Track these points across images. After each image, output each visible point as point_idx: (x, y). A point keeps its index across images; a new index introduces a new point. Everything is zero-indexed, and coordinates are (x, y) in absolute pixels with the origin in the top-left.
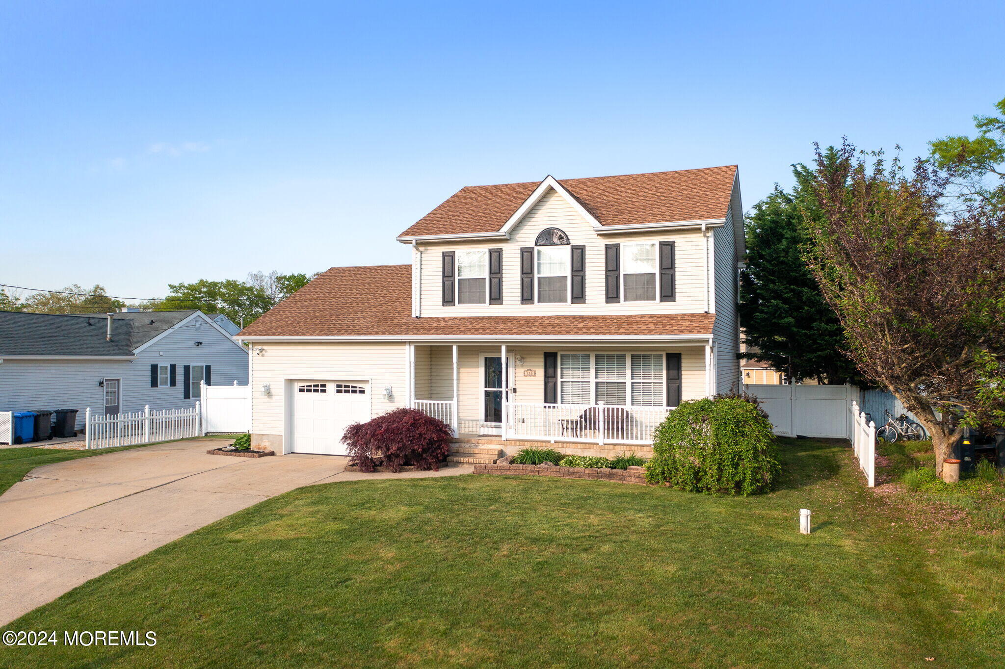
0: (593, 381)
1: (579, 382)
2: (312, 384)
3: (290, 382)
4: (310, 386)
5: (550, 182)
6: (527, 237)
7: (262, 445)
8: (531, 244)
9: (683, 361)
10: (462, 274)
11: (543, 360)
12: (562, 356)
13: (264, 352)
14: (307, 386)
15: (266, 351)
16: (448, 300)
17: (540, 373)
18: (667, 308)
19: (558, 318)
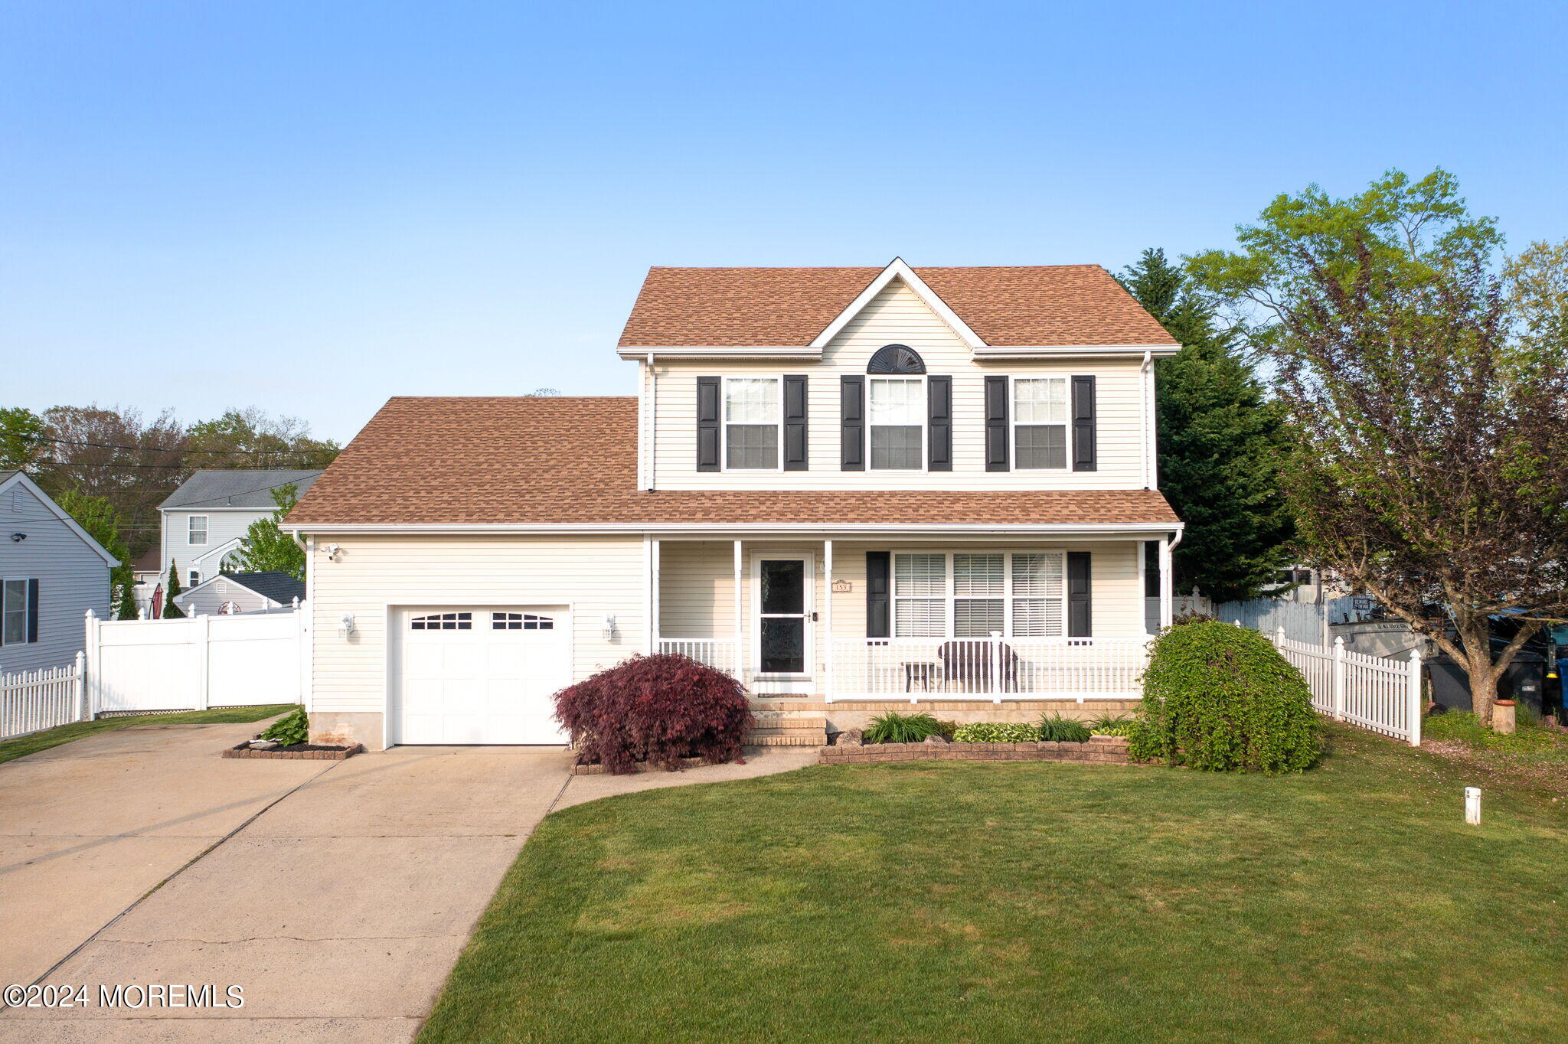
0: (950, 598)
1: (926, 600)
2: (441, 613)
3: (395, 609)
4: (438, 617)
5: (898, 268)
6: (854, 358)
7: (336, 733)
8: (860, 369)
9: (1093, 564)
10: (732, 416)
11: (865, 565)
12: (897, 556)
13: (340, 554)
14: (429, 618)
15: (345, 553)
16: (708, 462)
17: (860, 586)
18: (1084, 481)
19: (910, 494)
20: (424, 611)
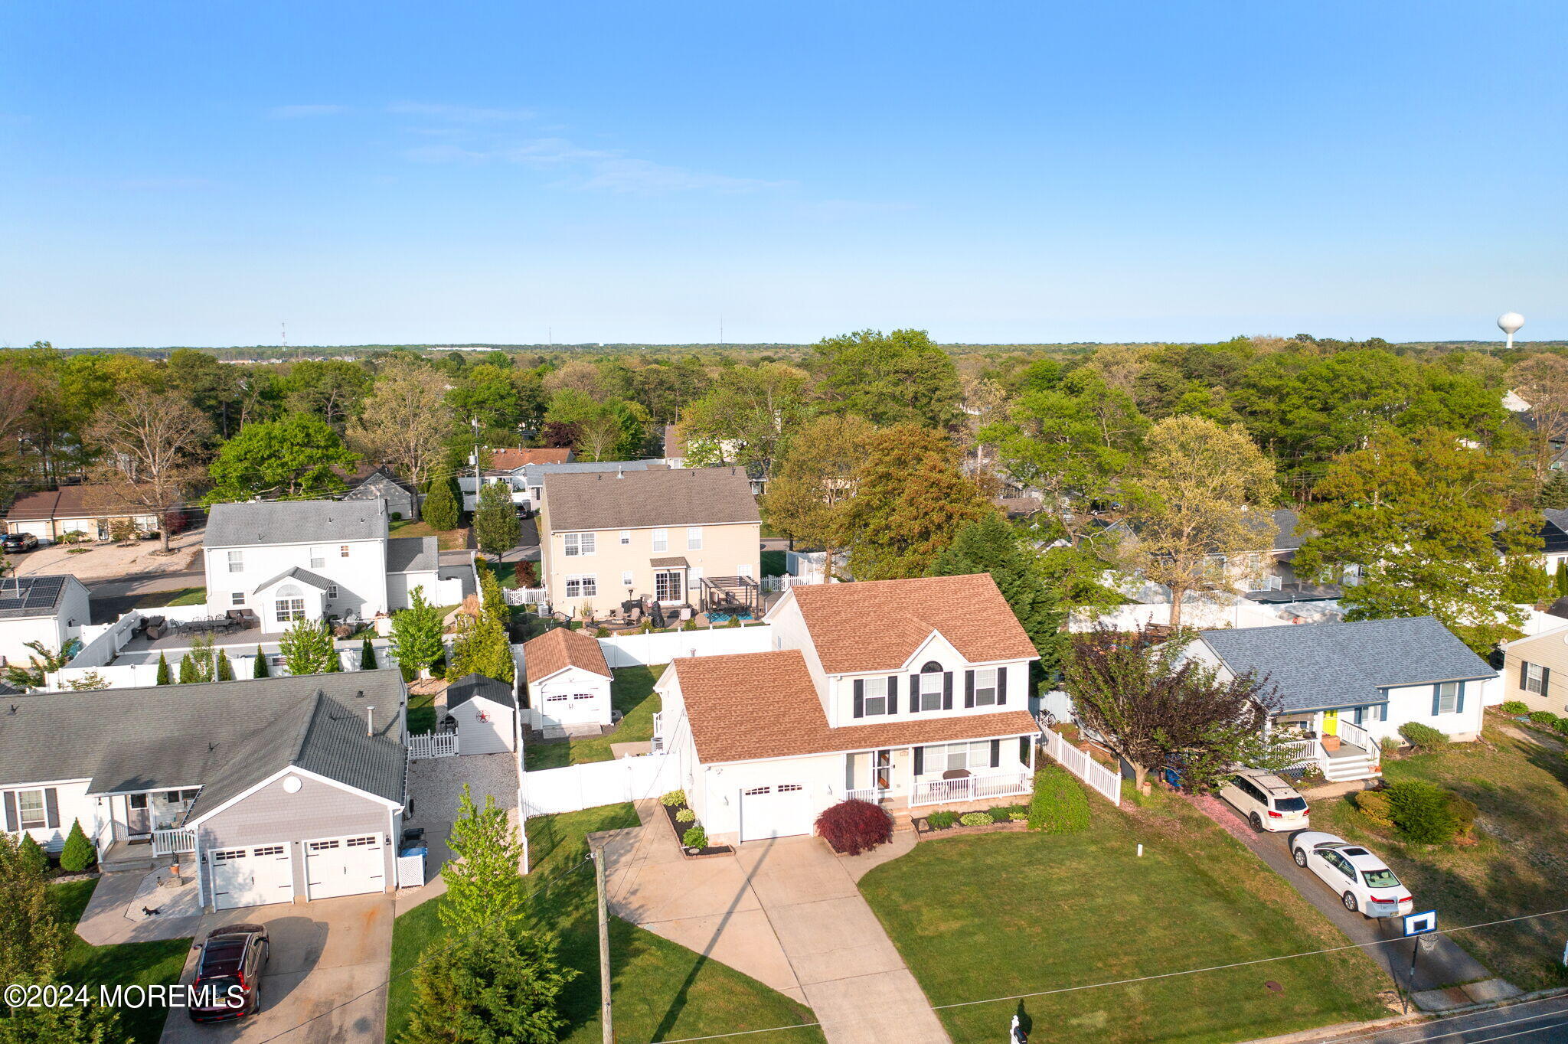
0: (946, 754)
1: (937, 755)
3: (741, 789)
4: (757, 790)
7: (719, 841)
8: (917, 671)
10: (868, 695)
14: (753, 791)
15: (722, 770)
16: (858, 713)
18: (1002, 709)
19: (937, 721)
20: (751, 788)
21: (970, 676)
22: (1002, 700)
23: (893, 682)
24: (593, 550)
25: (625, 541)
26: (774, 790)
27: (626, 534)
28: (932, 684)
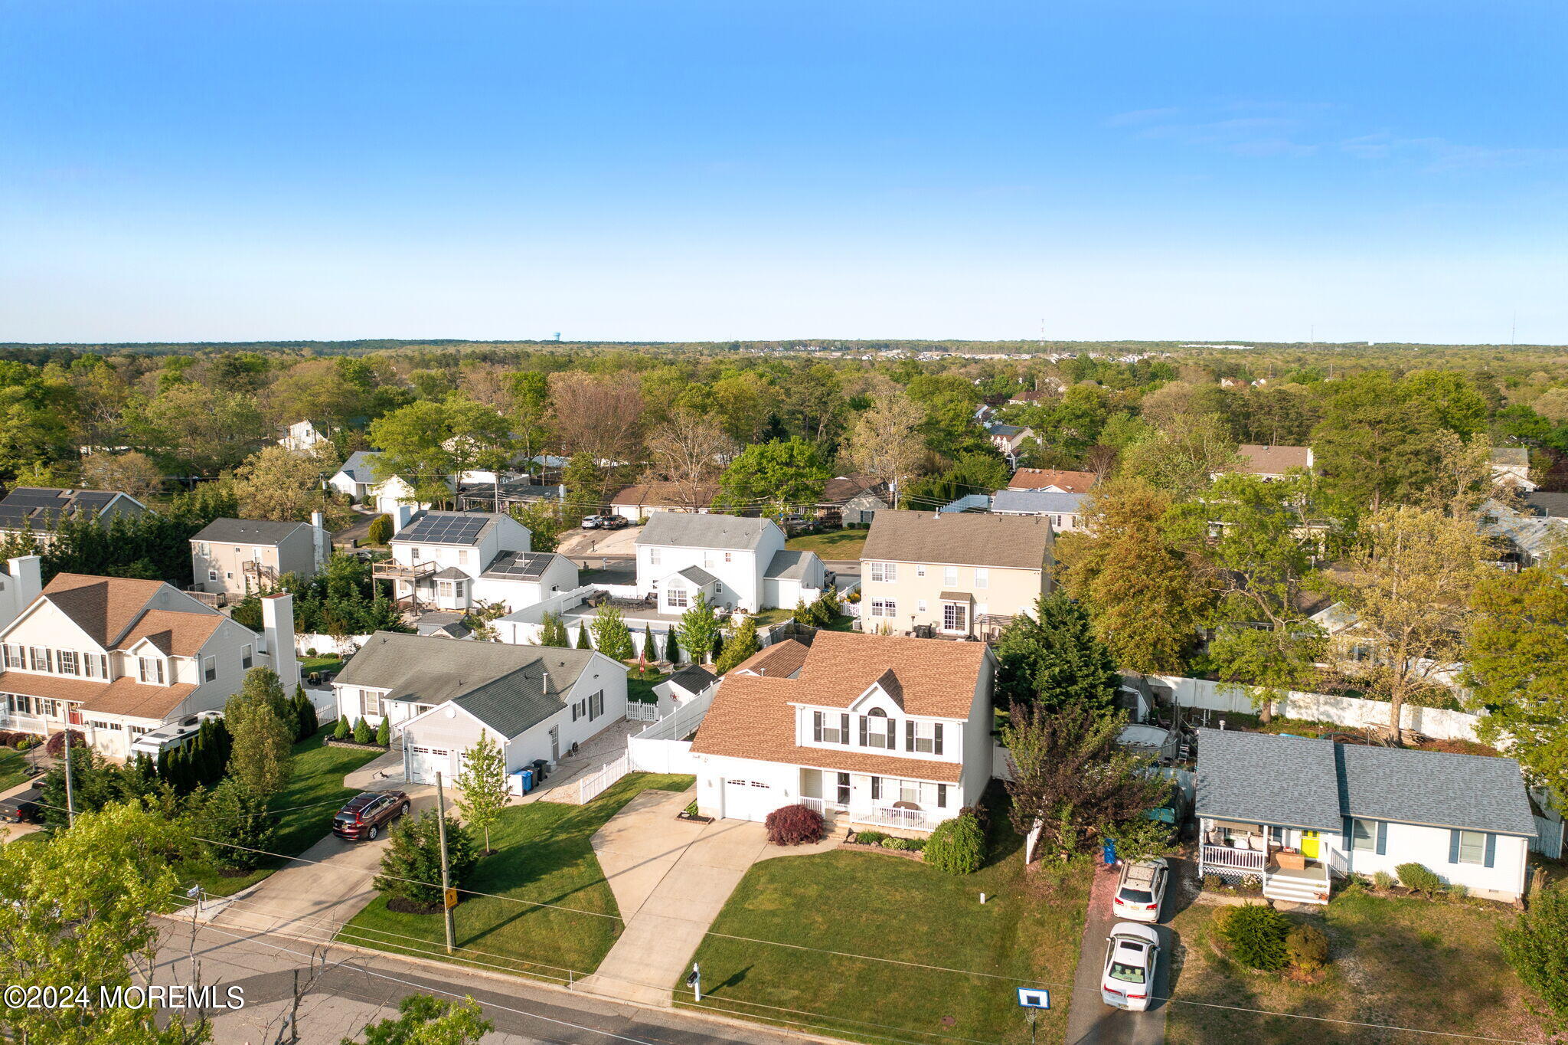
2: (737, 780)
3: (722, 778)
6: (864, 710)
7: (706, 813)
8: (865, 714)
10: (826, 723)
14: (733, 781)
16: (818, 738)
18: (939, 758)
19: (881, 757)
20: (731, 779)
21: (910, 727)
22: (939, 750)
23: (845, 720)
24: (894, 578)
25: (921, 574)
26: (748, 784)
27: (922, 567)
28: (878, 726)
